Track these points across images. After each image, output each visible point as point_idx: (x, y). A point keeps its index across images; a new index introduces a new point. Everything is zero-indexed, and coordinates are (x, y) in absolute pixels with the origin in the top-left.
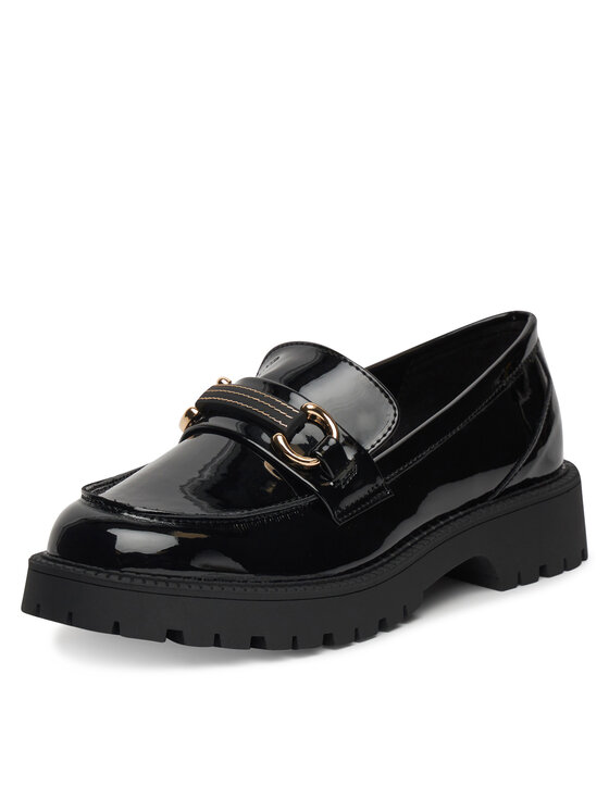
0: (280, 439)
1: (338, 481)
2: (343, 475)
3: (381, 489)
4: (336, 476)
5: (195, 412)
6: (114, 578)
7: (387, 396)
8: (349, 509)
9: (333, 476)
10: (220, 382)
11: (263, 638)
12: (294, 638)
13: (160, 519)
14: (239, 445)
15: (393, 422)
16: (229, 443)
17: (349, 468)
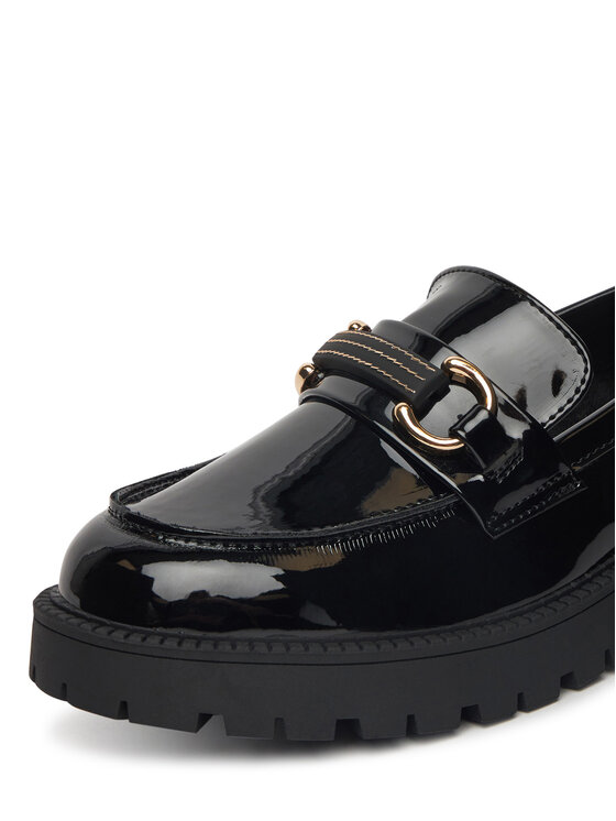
0: (404, 411)
1: (492, 473)
2: (500, 463)
3: (567, 480)
4: (488, 466)
5: (310, 370)
6: (135, 639)
7: (574, 343)
8: (511, 513)
9: (484, 466)
10: (351, 328)
11: (357, 720)
12: (411, 719)
13: (200, 542)
14: (355, 421)
15: (583, 381)
16: (344, 420)
17: (510, 452)
